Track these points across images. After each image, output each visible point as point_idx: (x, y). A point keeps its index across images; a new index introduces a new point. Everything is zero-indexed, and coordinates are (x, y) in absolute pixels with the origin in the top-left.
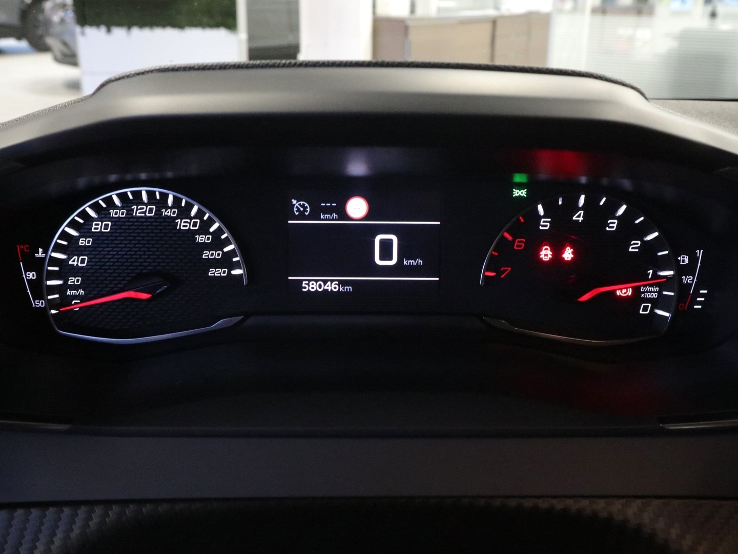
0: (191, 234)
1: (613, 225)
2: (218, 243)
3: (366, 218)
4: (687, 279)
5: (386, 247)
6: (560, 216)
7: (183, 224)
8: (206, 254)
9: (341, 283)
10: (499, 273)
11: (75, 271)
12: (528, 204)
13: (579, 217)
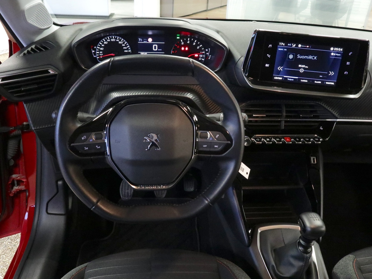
0: (121, 44)
1: (194, 44)
2: (126, 46)
3: (151, 42)
4: (207, 54)
5: (155, 47)
6: (185, 42)
7: (120, 42)
8: (124, 48)
9: (148, 53)
10: (175, 52)
11: (101, 51)
12: (180, 40)
13: (188, 42)
